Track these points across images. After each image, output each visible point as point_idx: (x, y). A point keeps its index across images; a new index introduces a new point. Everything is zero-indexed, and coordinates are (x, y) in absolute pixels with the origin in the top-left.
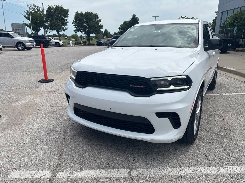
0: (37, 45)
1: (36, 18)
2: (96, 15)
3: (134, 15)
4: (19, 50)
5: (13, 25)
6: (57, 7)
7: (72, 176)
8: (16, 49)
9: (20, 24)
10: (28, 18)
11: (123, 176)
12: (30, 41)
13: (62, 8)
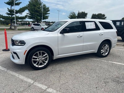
2: (104, 15)
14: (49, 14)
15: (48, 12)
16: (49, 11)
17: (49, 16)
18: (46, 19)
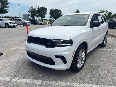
0: (32, 24)
1: (33, 12)
2: (59, 10)
3: (78, 10)
4: (24, 26)
5: (23, 15)
6: (42, 7)
7: (18, 81)
8: (23, 25)
9: (26, 15)
10: (30, 12)
11: (39, 83)
12: (29, 22)
13: (44, 8)
14: (8, 7)
15: (7, 6)
16: (8, 4)
17: (8, 10)
18: (5, 13)
